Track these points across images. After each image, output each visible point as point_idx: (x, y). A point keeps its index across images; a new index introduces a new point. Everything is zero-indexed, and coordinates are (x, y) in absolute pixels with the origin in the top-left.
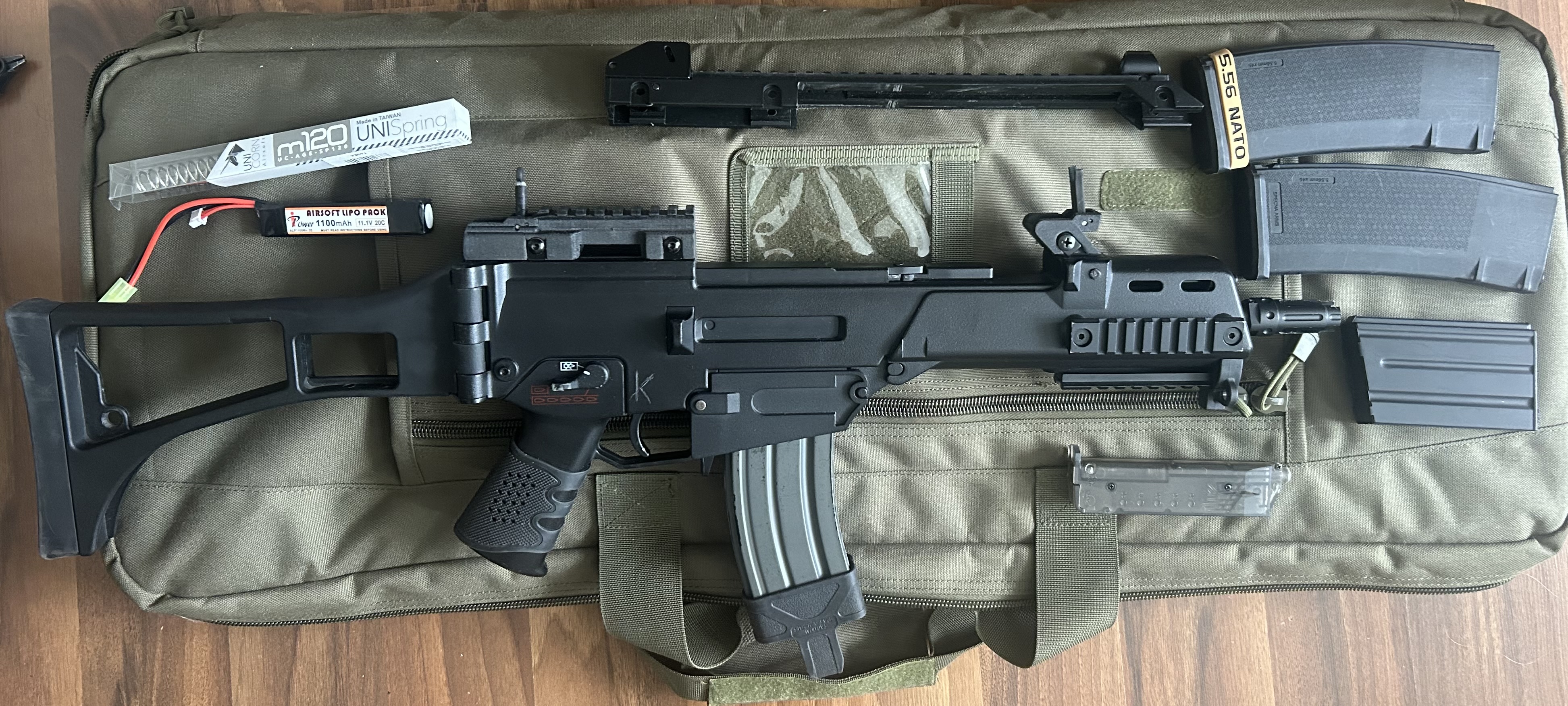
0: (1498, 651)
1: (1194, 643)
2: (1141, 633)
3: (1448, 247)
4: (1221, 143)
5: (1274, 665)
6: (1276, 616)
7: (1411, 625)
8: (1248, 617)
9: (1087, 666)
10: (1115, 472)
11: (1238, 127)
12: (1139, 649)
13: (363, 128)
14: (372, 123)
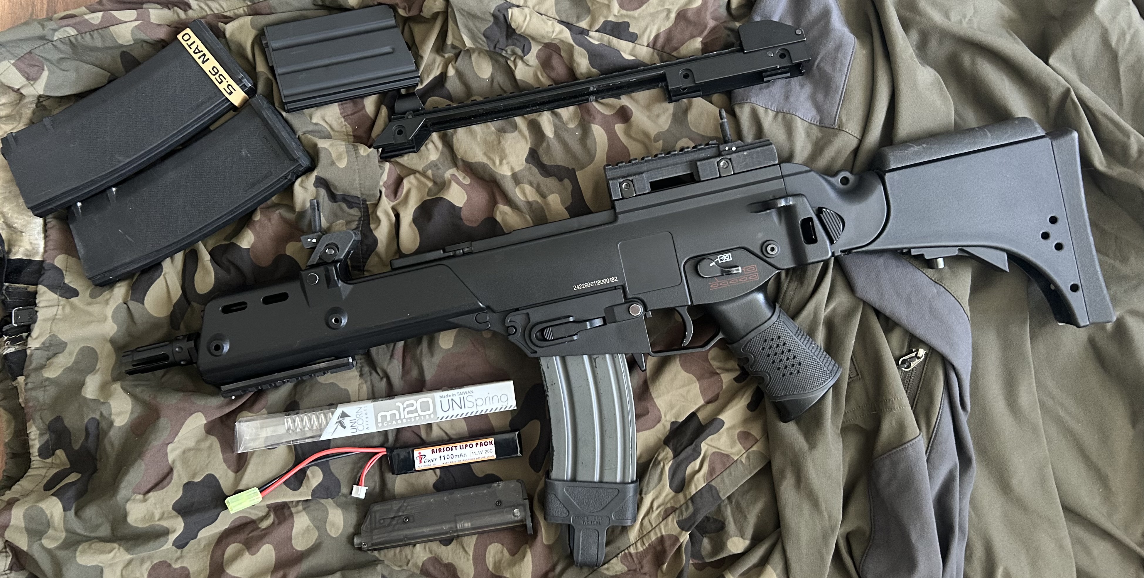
13: (445, 401)
14: (452, 397)
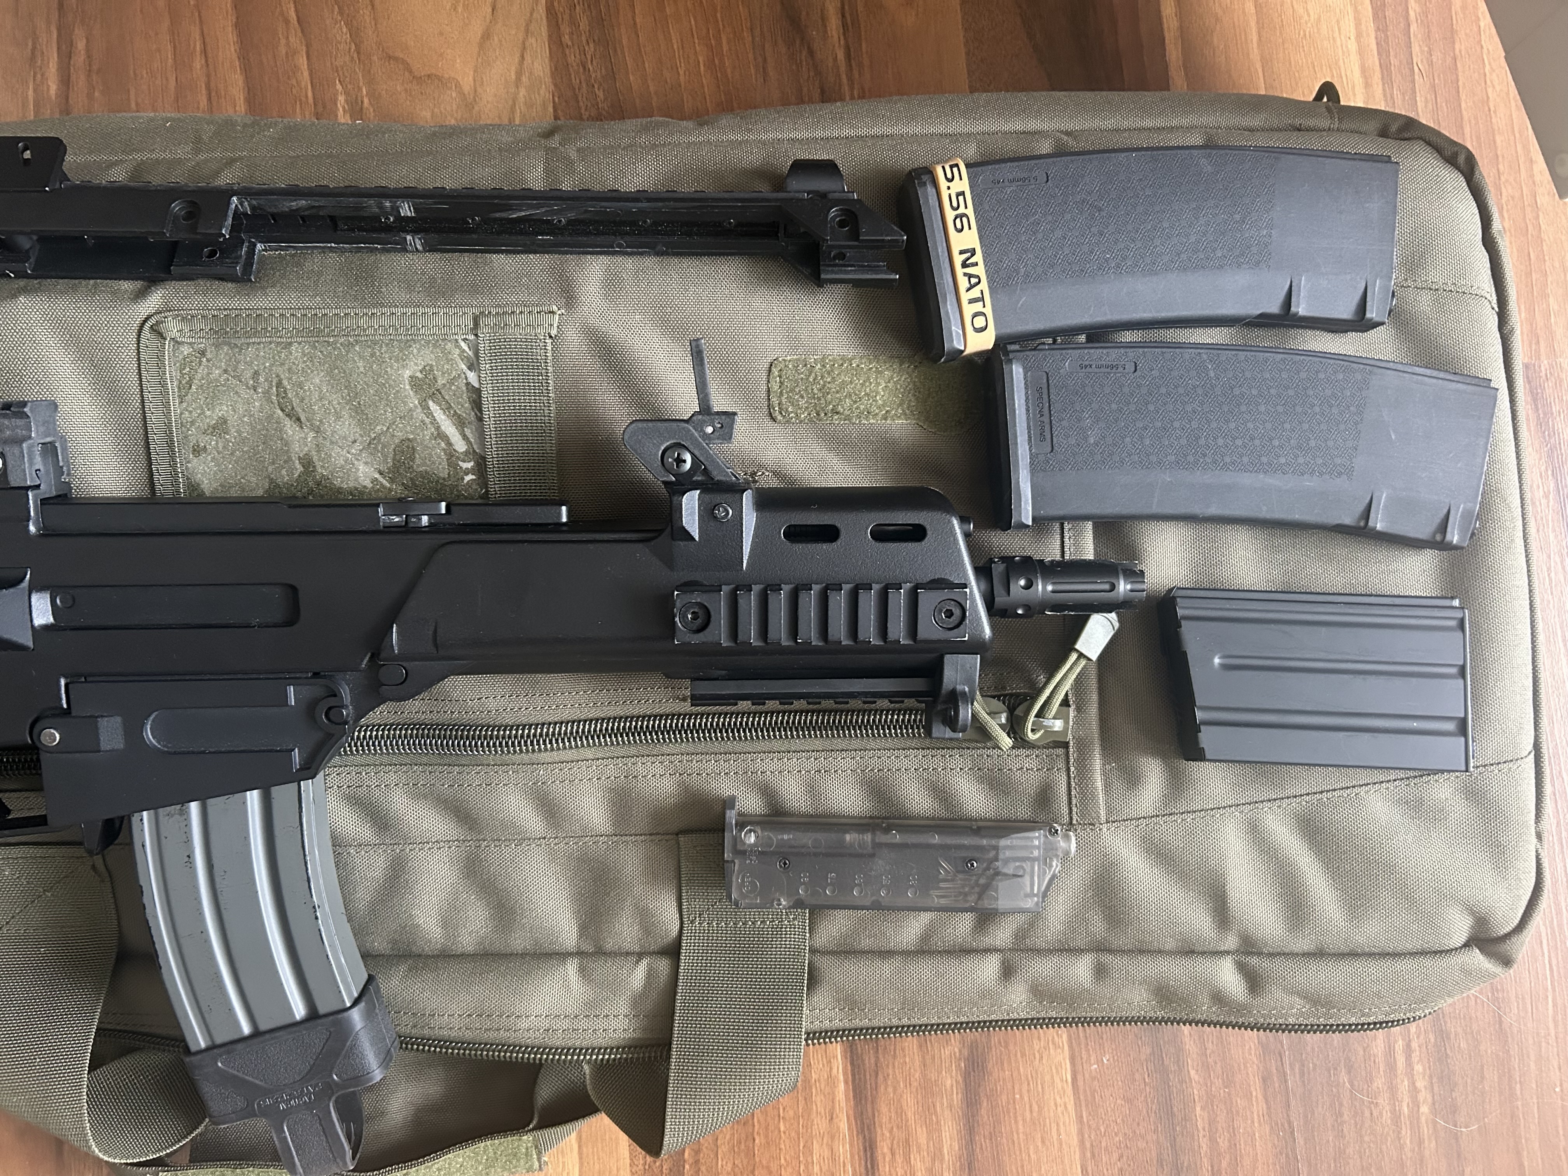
0: (1425, 1109)
1: (957, 1098)
2: (876, 1083)
3: (1321, 474)
4: (948, 308)
5: (1081, 1133)
6: (1085, 1057)
7: (1292, 1069)
8: (1041, 1058)
9: (793, 1134)
10: (789, 839)
11: (974, 281)
12: (873, 1109)
